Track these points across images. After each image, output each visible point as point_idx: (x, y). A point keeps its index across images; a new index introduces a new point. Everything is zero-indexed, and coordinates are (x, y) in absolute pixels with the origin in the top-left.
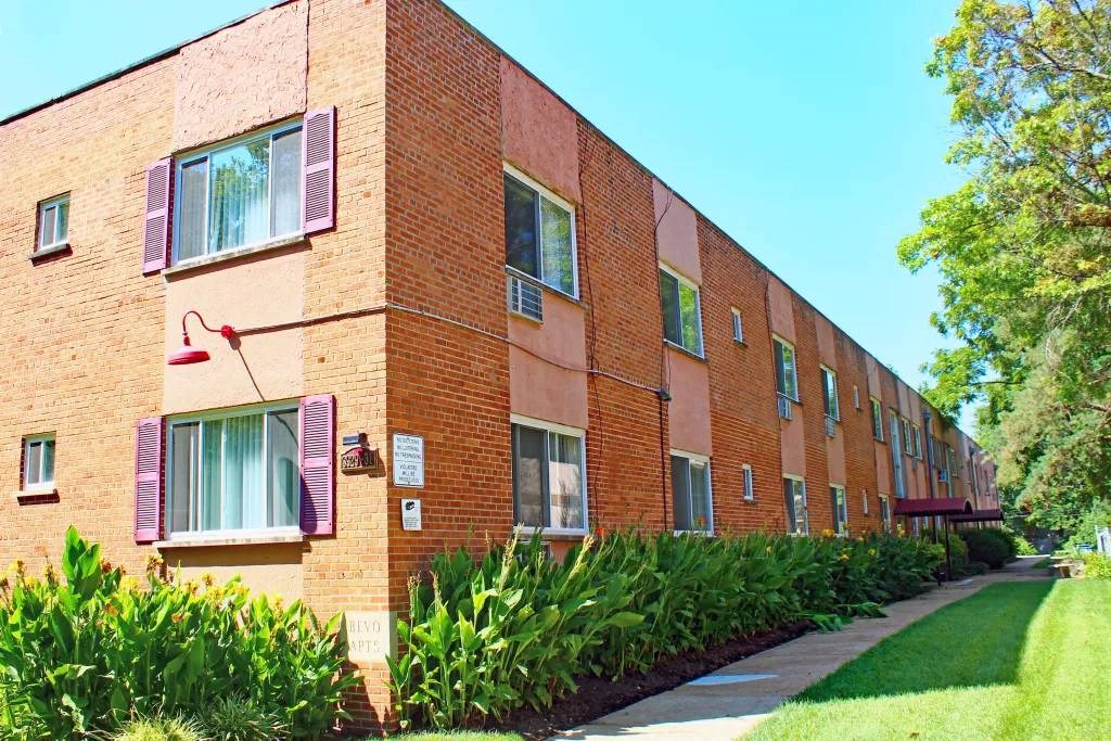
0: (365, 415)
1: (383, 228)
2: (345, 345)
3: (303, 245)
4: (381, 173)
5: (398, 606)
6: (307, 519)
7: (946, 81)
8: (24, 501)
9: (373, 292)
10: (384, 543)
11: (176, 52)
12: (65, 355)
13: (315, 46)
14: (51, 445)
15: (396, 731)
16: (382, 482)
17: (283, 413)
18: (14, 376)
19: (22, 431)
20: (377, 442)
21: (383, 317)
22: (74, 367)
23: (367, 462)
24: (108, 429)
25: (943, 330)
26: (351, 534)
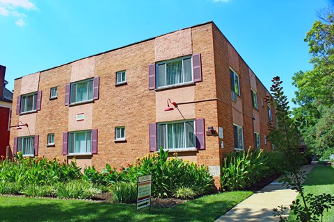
0: (212, 122)
1: (215, 81)
2: (206, 107)
3: (194, 84)
4: (213, 69)
5: (222, 165)
6: (198, 146)
7: (308, 43)
8: (116, 142)
9: (213, 95)
10: (218, 151)
11: (154, 38)
12: (126, 108)
13: (194, 39)
14: (123, 129)
15: (222, 192)
16: (217, 137)
17: (190, 122)
18: (111, 113)
19: (115, 126)
20: (216, 129)
21: (216, 101)
22: (129, 111)
23: (213, 133)
24: (140, 125)
25: (295, 103)
26: (209, 149)
